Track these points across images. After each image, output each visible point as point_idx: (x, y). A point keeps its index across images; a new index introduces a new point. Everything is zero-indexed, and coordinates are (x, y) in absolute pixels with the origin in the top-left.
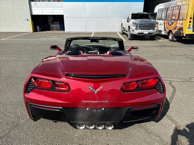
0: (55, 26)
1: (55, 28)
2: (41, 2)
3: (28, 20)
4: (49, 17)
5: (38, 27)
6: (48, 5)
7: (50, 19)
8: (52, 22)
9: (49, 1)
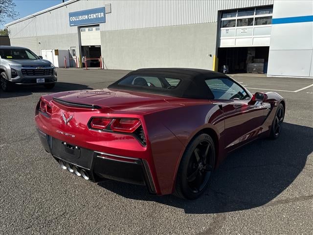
0: (255, 65)
1: (255, 69)
2: (236, 27)
3: (211, 56)
4: (249, 52)
5: (225, 66)
6: (246, 31)
7: (250, 54)
8: (253, 60)
9: (248, 25)
